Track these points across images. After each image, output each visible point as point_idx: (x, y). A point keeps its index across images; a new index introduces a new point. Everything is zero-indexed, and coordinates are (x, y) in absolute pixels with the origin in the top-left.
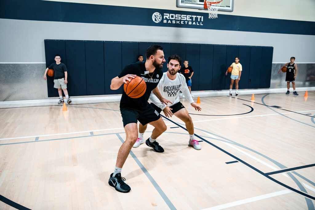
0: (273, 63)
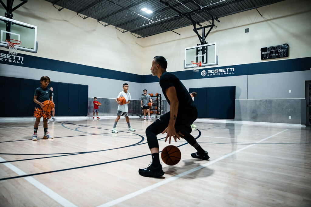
0: (88, 97)
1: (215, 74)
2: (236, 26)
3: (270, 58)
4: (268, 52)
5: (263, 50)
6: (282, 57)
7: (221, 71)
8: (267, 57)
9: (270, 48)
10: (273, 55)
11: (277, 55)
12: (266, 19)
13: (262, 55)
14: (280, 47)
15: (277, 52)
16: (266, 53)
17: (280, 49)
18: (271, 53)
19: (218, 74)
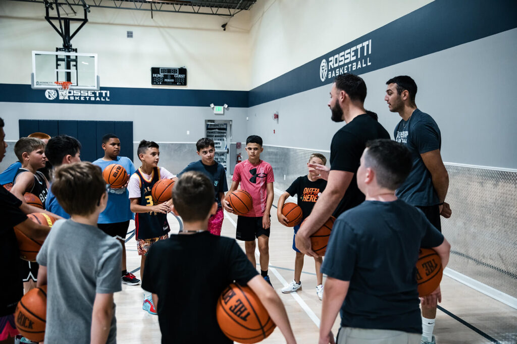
1: (74, 98)
2: (111, 22)
3: (164, 83)
4: (161, 75)
5: (155, 70)
6: (179, 85)
7: (87, 93)
8: (159, 82)
9: (164, 70)
10: (168, 80)
11: (172, 80)
12: (158, 25)
13: (153, 78)
14: (176, 70)
15: (172, 77)
16: (159, 75)
17: (176, 73)
18: (166, 77)
19: (80, 98)
